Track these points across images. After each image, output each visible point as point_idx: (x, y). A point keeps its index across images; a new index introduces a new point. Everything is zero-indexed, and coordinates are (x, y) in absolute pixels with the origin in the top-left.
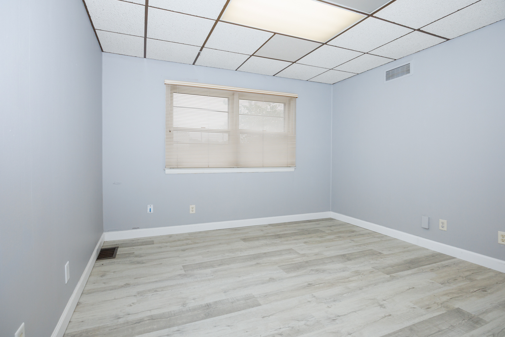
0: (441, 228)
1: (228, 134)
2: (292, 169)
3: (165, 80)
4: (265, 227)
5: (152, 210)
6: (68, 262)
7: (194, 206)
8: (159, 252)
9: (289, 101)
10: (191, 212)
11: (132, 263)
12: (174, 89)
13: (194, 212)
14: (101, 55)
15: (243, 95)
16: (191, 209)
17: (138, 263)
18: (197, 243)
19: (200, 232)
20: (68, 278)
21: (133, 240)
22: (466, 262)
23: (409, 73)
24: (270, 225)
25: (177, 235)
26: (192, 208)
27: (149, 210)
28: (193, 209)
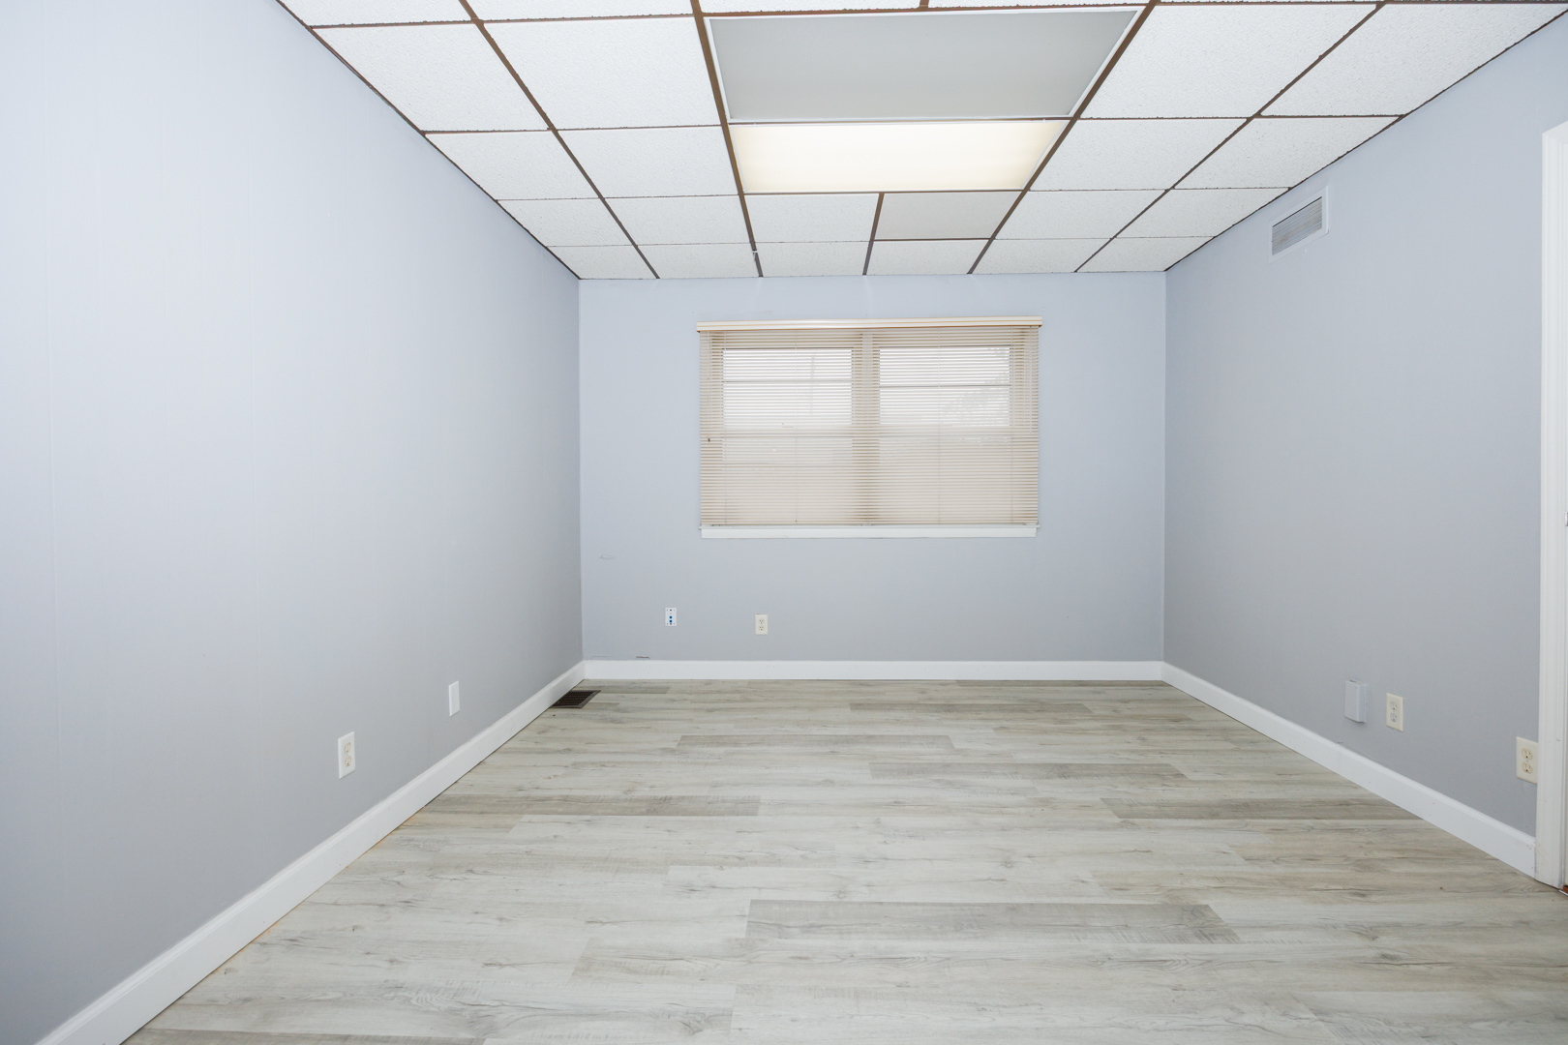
0: (1390, 723)
1: (851, 439)
2: (1029, 531)
3: (699, 324)
4: (942, 685)
5: (674, 620)
6: (457, 682)
7: (765, 617)
8: (668, 709)
9: (1020, 337)
10: (758, 632)
11: (604, 720)
12: (719, 339)
13: (765, 632)
14: (577, 286)
15: (883, 338)
16: (758, 624)
17: (613, 721)
18: (751, 701)
19: (777, 682)
20: (458, 709)
21: (633, 683)
22: (1438, 830)
23: (1320, 227)
24: (960, 683)
25: (724, 682)
26: (761, 621)
27: (668, 620)
28: (762, 624)
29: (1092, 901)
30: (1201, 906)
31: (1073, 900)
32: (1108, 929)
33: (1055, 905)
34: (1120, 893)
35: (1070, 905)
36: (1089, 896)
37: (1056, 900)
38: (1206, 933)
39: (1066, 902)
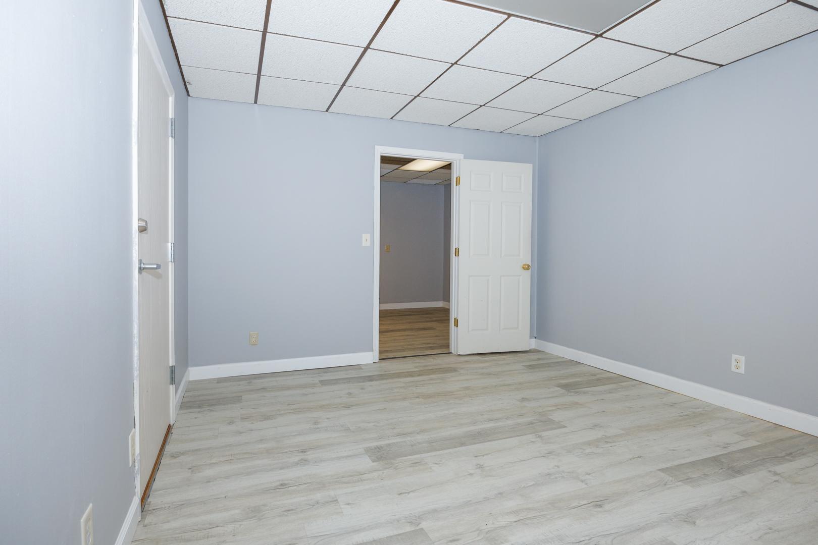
29: (429, 454)
30: (377, 461)
31: (438, 453)
32: (419, 443)
33: (445, 449)
34: (416, 461)
35: (439, 450)
36: (431, 456)
37: (446, 451)
38: (378, 449)
39: (441, 451)
